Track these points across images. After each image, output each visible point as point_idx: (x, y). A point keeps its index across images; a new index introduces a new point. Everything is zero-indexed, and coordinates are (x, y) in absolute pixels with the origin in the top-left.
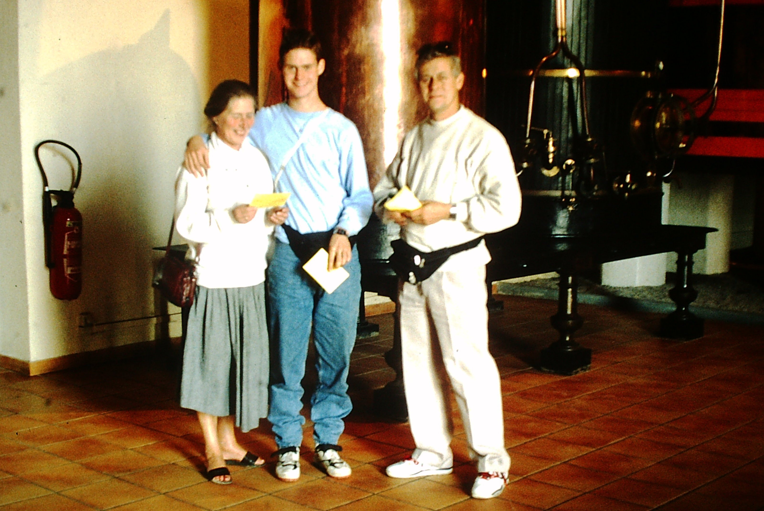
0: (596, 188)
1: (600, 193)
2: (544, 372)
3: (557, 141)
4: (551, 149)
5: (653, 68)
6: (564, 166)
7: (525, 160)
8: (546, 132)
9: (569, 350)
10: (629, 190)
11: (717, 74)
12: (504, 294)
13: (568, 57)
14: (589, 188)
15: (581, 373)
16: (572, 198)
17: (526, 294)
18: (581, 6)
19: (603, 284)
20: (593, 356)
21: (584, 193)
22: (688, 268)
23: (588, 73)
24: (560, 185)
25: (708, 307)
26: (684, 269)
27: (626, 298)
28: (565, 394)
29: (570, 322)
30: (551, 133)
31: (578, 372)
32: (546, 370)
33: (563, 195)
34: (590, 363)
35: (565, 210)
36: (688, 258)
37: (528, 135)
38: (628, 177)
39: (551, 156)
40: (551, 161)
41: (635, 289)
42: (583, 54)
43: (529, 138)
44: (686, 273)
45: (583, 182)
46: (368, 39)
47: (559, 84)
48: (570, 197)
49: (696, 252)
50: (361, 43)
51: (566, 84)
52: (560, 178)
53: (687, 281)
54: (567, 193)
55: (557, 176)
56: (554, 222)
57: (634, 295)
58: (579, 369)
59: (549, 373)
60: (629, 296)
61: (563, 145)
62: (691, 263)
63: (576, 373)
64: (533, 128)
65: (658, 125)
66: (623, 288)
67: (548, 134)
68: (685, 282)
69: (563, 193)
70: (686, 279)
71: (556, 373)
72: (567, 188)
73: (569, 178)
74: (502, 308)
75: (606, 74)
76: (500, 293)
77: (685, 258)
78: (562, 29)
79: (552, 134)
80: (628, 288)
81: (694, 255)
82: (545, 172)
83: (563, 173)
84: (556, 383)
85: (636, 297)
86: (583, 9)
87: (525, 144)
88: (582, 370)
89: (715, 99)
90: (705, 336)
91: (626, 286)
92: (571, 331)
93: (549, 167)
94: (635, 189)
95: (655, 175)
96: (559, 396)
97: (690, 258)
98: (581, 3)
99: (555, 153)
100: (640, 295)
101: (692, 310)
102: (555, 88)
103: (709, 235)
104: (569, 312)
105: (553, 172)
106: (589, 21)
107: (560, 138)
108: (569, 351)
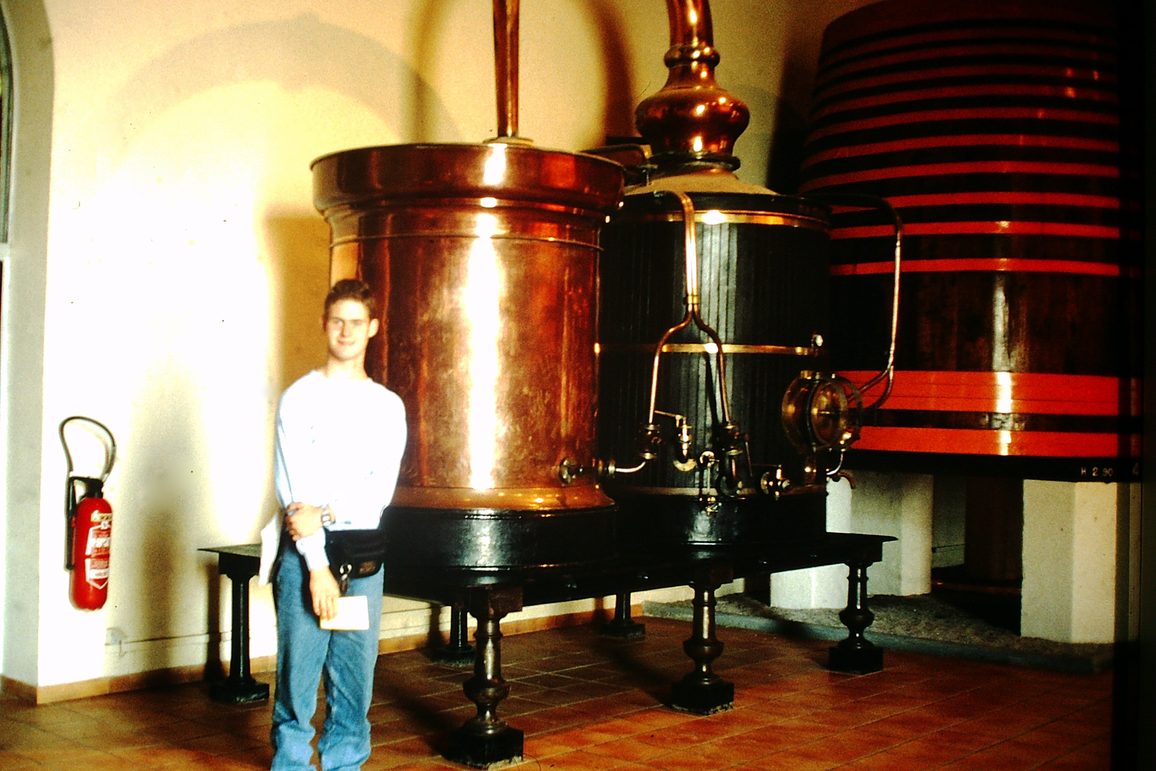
0: (740, 485)
1: (746, 491)
2: (677, 711)
3: (692, 429)
4: (685, 438)
5: (807, 342)
6: (701, 459)
7: (647, 450)
8: (678, 417)
9: (706, 683)
10: (780, 489)
11: (892, 352)
12: (651, 615)
13: (705, 331)
14: (732, 484)
15: (721, 712)
16: (711, 496)
17: (678, 616)
18: (719, 271)
19: (772, 605)
20: (736, 691)
21: (726, 491)
22: (861, 585)
23: (727, 349)
24: (697, 482)
25: (895, 635)
26: (857, 586)
27: (797, 623)
28: (695, 738)
29: (706, 648)
30: (685, 419)
31: (717, 710)
32: (678, 708)
33: (701, 494)
34: (732, 700)
35: (703, 512)
36: (861, 574)
37: (651, 421)
38: (779, 472)
39: (685, 447)
40: (685, 452)
41: (811, 613)
42: (723, 326)
43: (652, 423)
44: (859, 591)
45: (724, 478)
46: (451, 301)
47: (694, 361)
48: (708, 496)
49: (870, 565)
50: (443, 308)
51: (703, 361)
52: (697, 474)
53: (861, 601)
54: (705, 491)
55: (694, 470)
56: (691, 526)
57: (807, 619)
58: (718, 708)
59: (683, 711)
60: (800, 621)
61: (700, 434)
62: (864, 579)
63: (714, 712)
64: (657, 412)
65: (815, 411)
66: (796, 611)
67: (681, 421)
68: (859, 602)
69: (701, 491)
70: (859, 599)
71: (690, 712)
72: (705, 485)
73: (707, 473)
74: (644, 632)
75: (752, 350)
76: (647, 614)
77: (857, 573)
78: (693, 295)
79: (687, 420)
80: (802, 610)
81: (869, 569)
82: (679, 465)
83: (701, 468)
84: (689, 724)
85: (809, 621)
86: (721, 272)
87: (648, 431)
88: (722, 708)
89: (891, 382)
90: (885, 669)
91: (799, 608)
92: (708, 659)
93: (684, 461)
94: (787, 487)
95: (815, 471)
96: (685, 740)
97: (864, 573)
98: (720, 267)
99: (690, 443)
100: (815, 620)
101: (867, 636)
102: (690, 366)
103: (886, 545)
104: (706, 636)
105: (689, 466)
106: (730, 288)
107: (696, 425)
108: (706, 685)
